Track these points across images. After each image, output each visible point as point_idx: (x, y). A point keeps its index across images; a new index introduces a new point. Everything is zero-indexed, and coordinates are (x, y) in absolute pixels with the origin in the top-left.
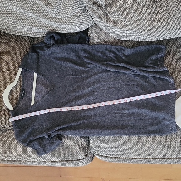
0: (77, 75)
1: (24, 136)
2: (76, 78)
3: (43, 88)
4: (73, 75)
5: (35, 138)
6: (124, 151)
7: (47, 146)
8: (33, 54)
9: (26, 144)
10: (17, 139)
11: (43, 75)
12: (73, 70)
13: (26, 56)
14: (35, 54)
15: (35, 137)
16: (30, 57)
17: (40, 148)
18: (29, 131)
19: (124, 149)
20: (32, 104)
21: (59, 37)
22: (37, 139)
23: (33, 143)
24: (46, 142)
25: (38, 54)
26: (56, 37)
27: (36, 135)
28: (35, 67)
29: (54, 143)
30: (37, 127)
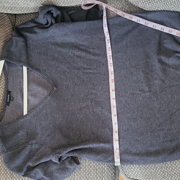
0: (90, 69)
1: (18, 162)
2: (90, 73)
3: (40, 89)
4: (84, 69)
5: (37, 164)
6: (174, 172)
7: (56, 174)
8: (18, 38)
9: (23, 174)
10: (8, 167)
11: (38, 70)
12: (84, 62)
13: (8, 43)
14: (22, 39)
15: (35, 162)
16: (14, 44)
17: (45, 177)
18: (25, 153)
19: (174, 168)
20: (25, 112)
21: (59, 12)
22: (39, 164)
23: (34, 171)
24: (53, 168)
25: (25, 38)
26: (56, 13)
27: (38, 160)
28: (24, 58)
29: (67, 169)
30: (37, 146)
